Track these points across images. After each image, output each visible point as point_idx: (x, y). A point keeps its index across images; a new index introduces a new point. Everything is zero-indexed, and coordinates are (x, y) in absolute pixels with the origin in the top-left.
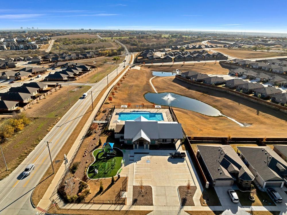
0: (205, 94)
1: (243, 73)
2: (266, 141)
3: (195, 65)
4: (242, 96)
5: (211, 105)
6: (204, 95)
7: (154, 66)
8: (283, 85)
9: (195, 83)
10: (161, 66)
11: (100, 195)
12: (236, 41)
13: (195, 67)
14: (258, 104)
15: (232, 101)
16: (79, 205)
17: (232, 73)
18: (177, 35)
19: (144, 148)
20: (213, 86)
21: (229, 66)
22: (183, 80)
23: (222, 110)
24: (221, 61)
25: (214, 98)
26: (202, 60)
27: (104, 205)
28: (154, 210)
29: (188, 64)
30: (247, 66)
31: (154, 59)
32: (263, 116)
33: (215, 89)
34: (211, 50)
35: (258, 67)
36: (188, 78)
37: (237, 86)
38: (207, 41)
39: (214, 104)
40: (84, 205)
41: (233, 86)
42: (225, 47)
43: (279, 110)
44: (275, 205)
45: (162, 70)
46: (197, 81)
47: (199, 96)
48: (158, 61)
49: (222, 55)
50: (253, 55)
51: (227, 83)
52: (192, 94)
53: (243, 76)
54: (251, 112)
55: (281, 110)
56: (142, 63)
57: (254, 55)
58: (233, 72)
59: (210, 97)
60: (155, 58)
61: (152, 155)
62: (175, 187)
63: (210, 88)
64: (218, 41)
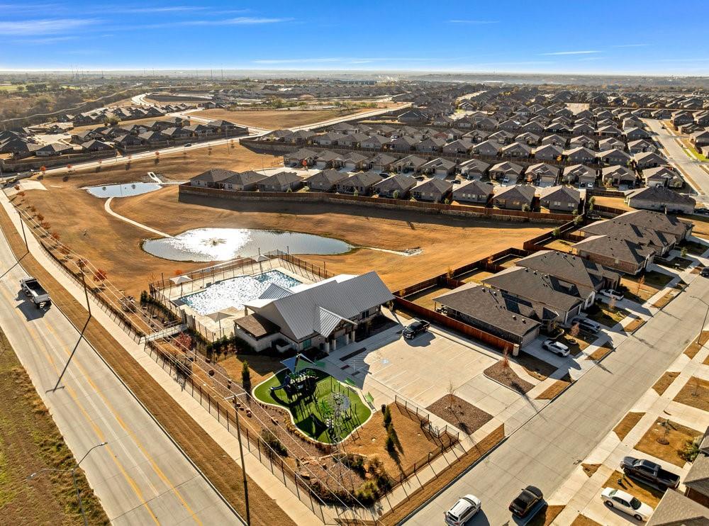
0: (283, 215)
1: (316, 158)
2: (493, 260)
3: (187, 156)
4: (361, 203)
5: (316, 235)
6: (285, 217)
7: (77, 172)
8: (400, 170)
9: (244, 195)
10: (98, 170)
11: (400, 454)
12: (213, 91)
13: (191, 160)
14: (399, 210)
15: (350, 216)
16: (394, 492)
17: (292, 162)
18: (45, 86)
19: (345, 344)
20: (289, 195)
21: (268, 147)
22: (206, 194)
23: (346, 238)
24: (241, 138)
25: (312, 219)
26: (194, 142)
27: (434, 464)
28: (503, 421)
29: (170, 154)
30: (310, 142)
31: (58, 154)
32: (424, 230)
33: (296, 199)
34: (191, 118)
35: (330, 143)
36: (217, 186)
37: (339, 185)
38: (144, 95)
39: (320, 230)
40: (404, 485)
41: (329, 186)
42: (210, 106)
43: (439, 213)
44: (598, 338)
45: (107, 179)
46: (246, 189)
47: (275, 221)
48: (75, 159)
49: (232, 126)
50: (293, 119)
51: (313, 183)
52: (257, 220)
53: (318, 163)
54: (401, 228)
55: (443, 211)
56: (37, 169)
57: (296, 119)
58: (293, 159)
59: (300, 218)
60: (60, 152)
61: (377, 349)
62: (480, 378)
63: (285, 199)
64: (170, 94)
